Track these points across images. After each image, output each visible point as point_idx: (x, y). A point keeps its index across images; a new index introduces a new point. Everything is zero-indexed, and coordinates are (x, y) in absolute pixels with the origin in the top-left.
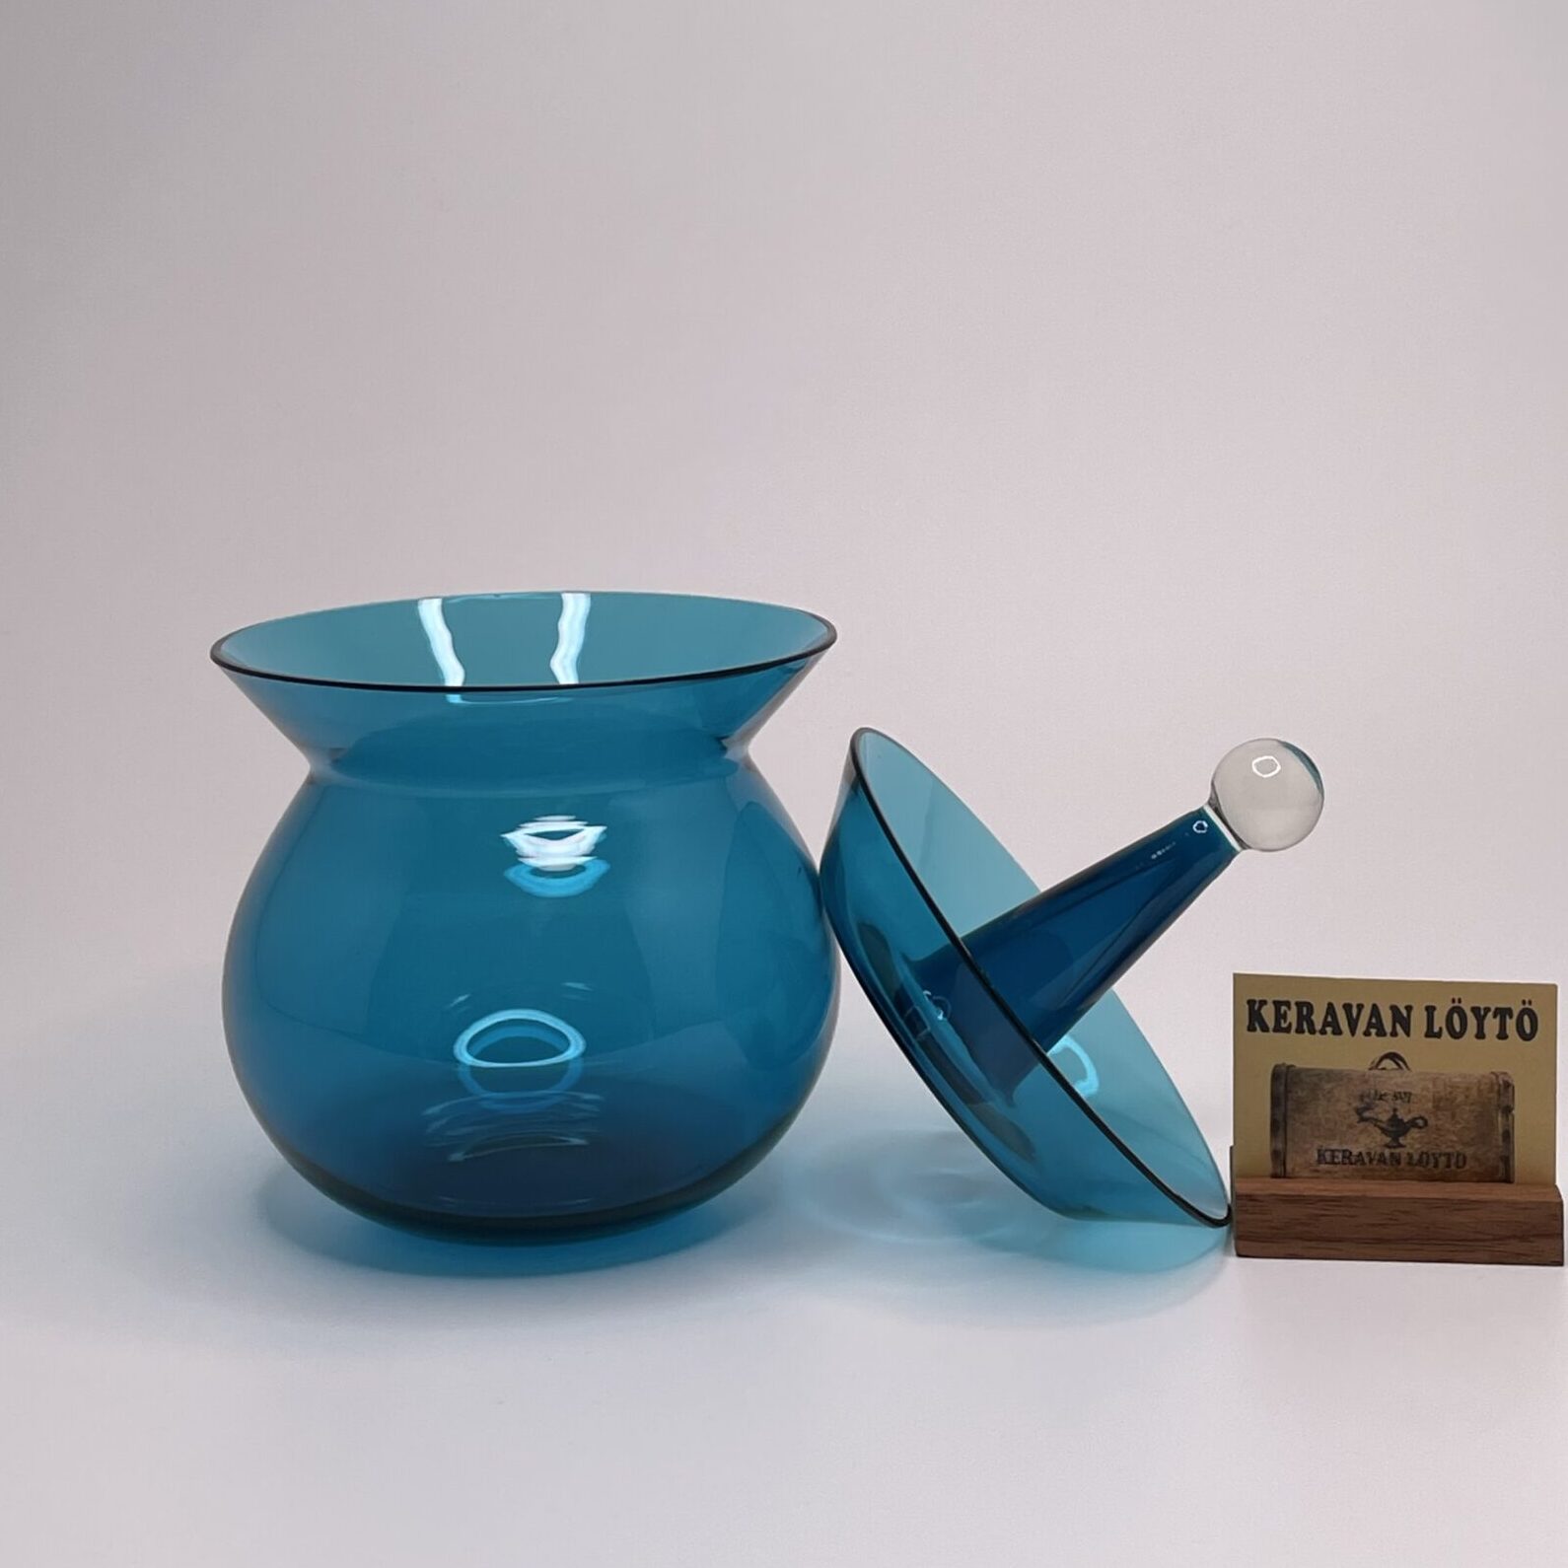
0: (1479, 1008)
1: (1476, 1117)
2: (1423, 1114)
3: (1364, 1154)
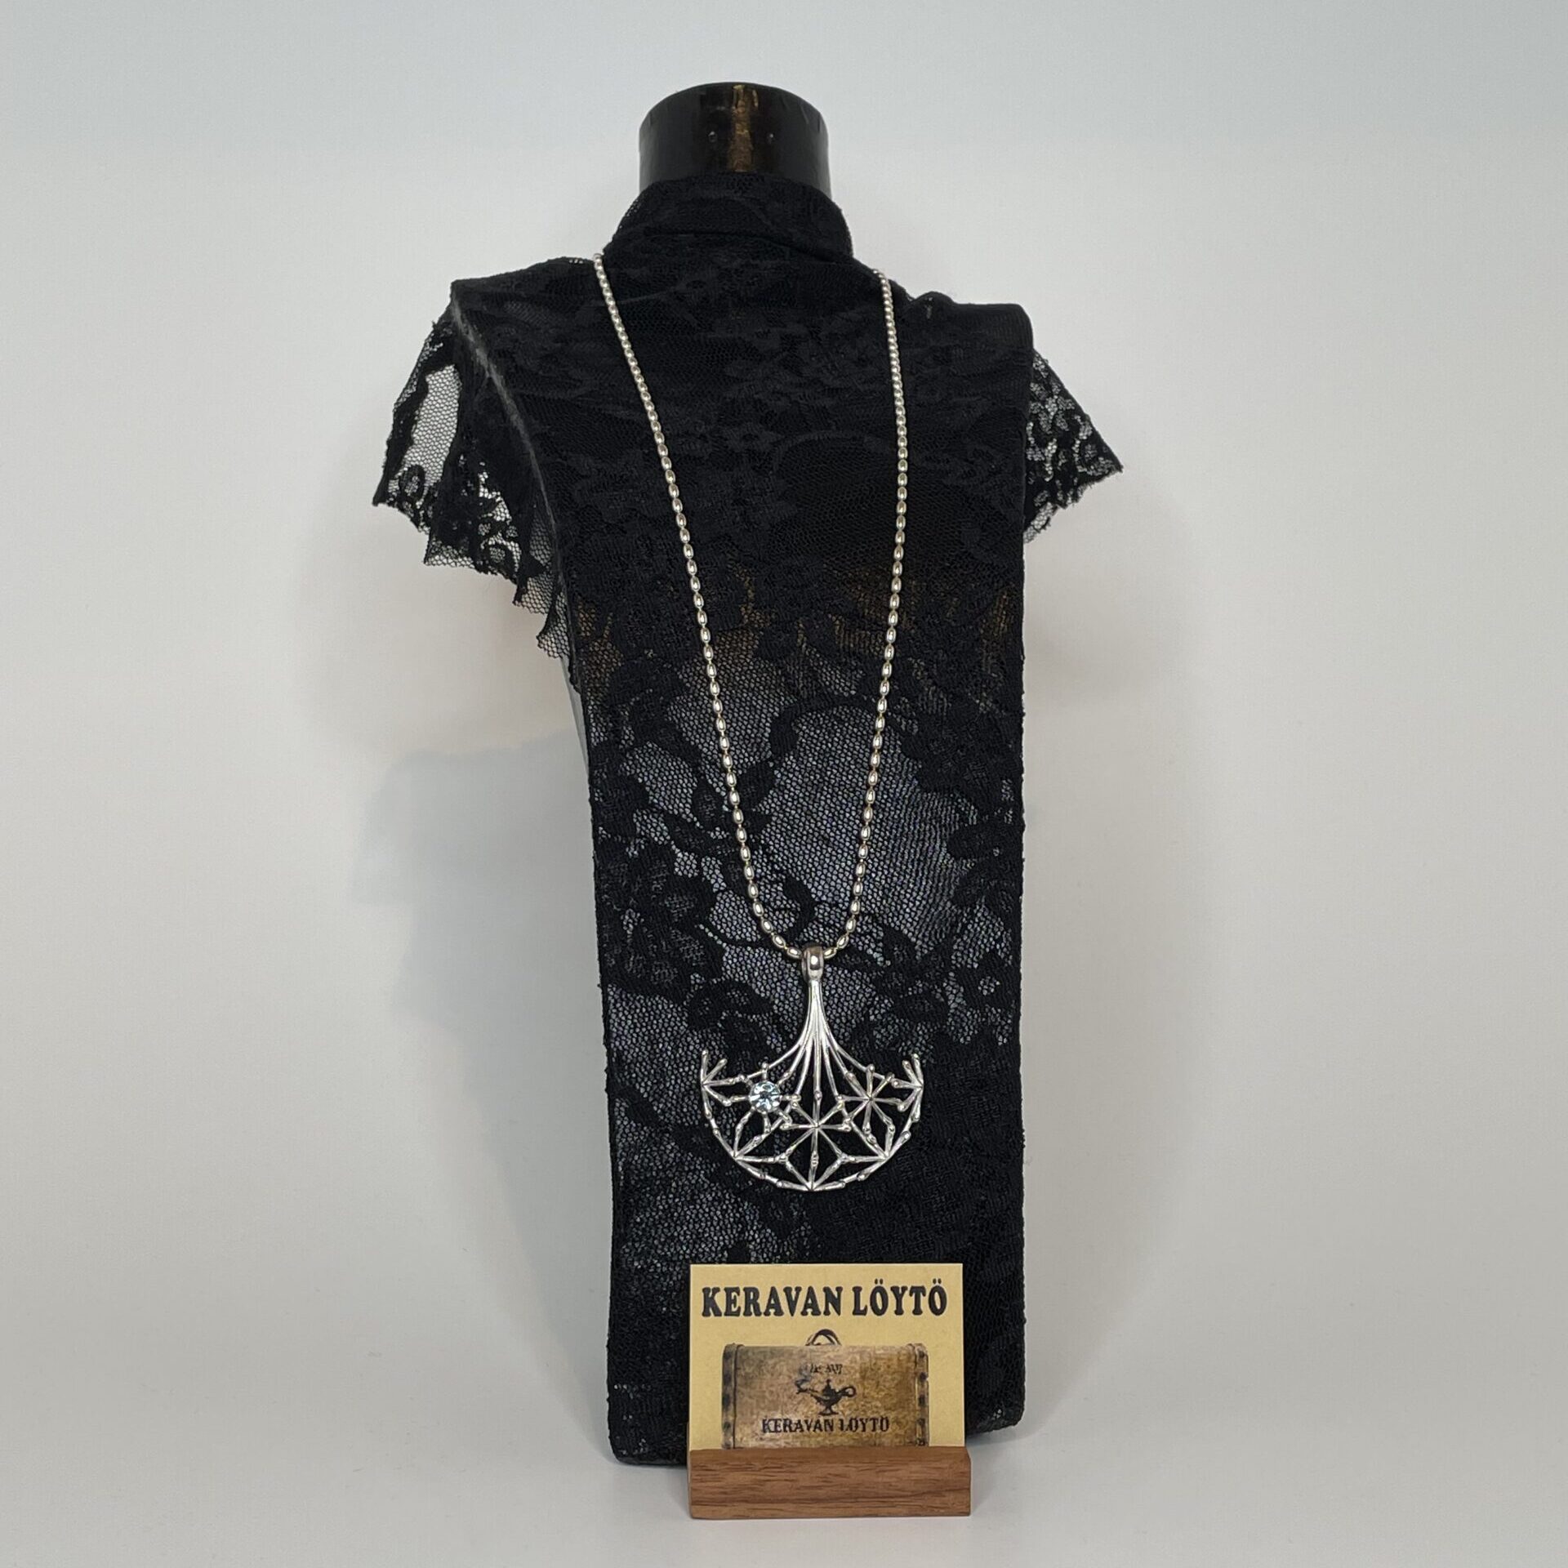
0: (897, 1288)
1: (897, 1385)
2: (852, 1383)
3: (803, 1423)
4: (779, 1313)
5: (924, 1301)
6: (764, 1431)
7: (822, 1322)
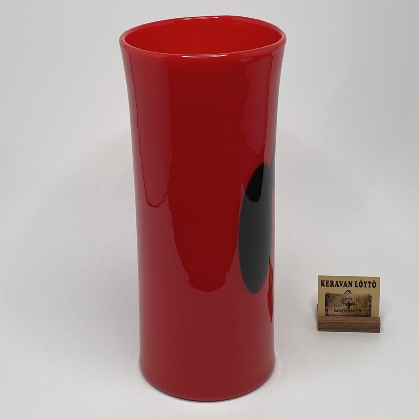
0: (365, 282)
1: (364, 302)
2: (354, 302)
3: (343, 310)
4: (338, 286)
5: (371, 285)
6: (334, 311)
7: (348, 289)
